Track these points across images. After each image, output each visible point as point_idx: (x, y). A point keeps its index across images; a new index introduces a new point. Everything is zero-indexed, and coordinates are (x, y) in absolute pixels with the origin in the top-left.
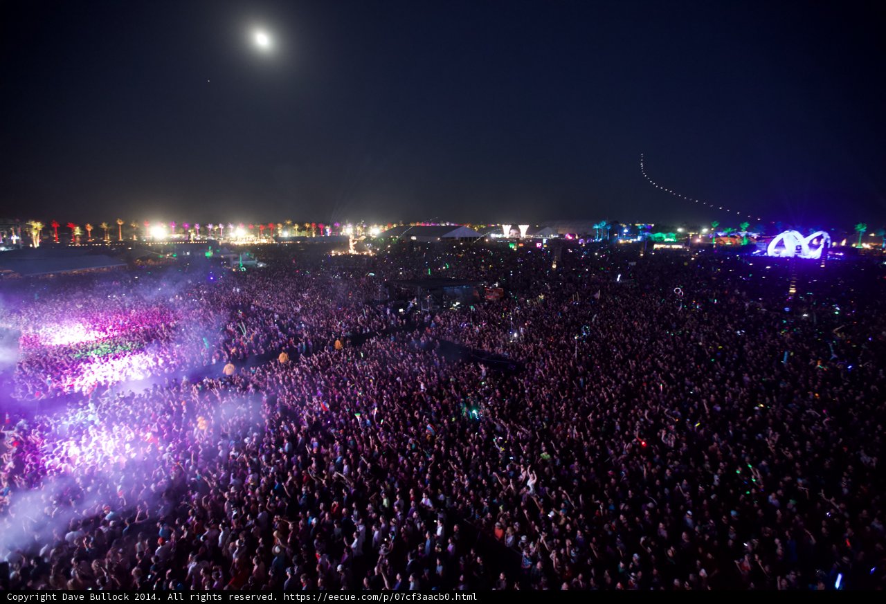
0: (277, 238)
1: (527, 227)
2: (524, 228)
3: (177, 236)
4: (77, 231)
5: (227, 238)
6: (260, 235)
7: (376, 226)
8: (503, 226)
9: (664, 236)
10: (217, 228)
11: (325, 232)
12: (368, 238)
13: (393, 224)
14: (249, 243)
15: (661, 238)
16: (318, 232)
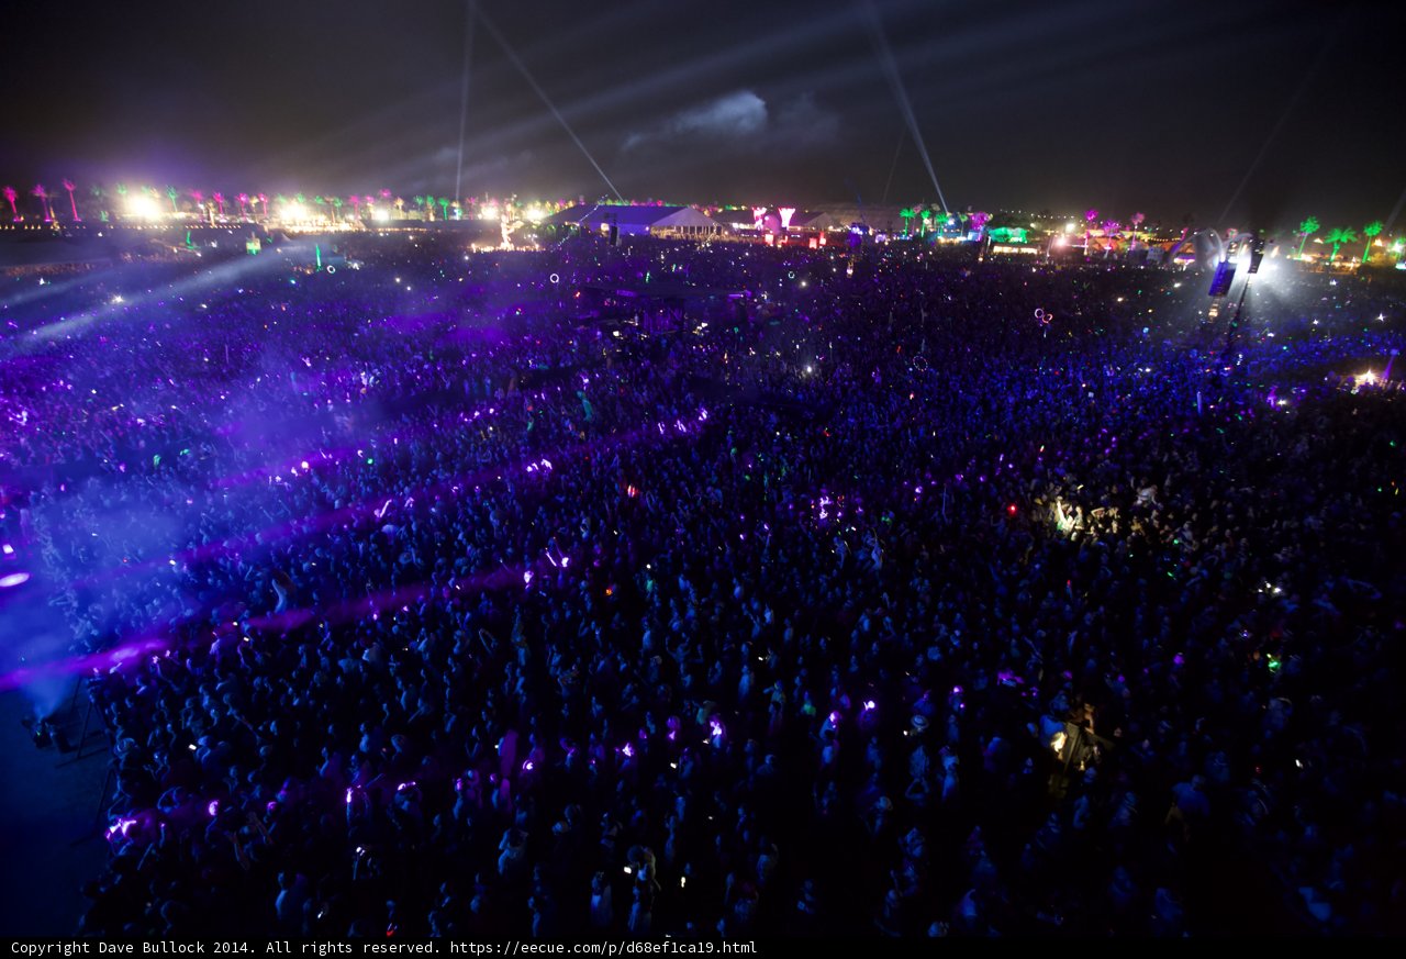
0: (368, 222)
1: (791, 211)
2: (787, 214)
3: (181, 215)
5: (274, 220)
6: (336, 216)
7: (538, 204)
8: (753, 209)
9: (1010, 231)
10: (254, 201)
11: (451, 211)
12: (528, 224)
13: (567, 202)
14: (320, 229)
15: (1006, 236)
16: (439, 212)
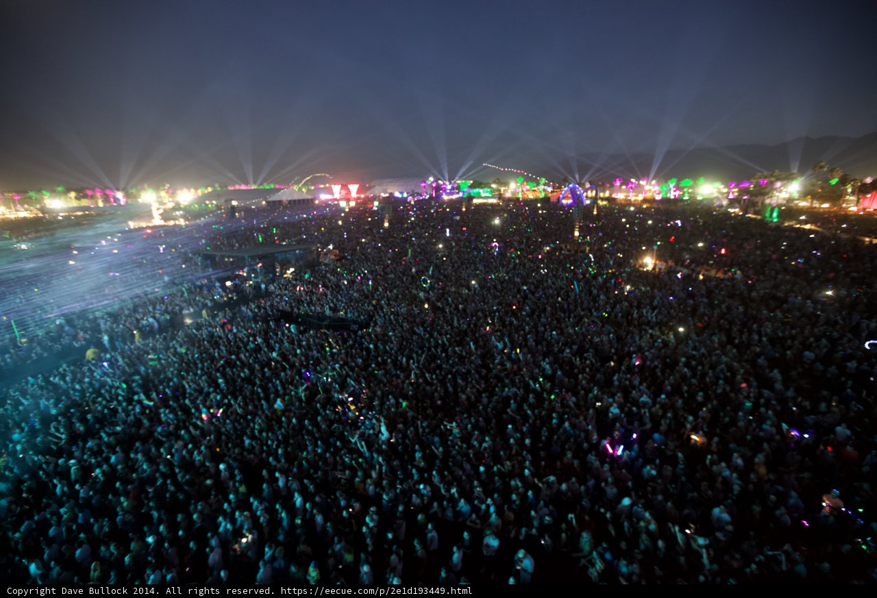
0: (44, 210)
1: (356, 186)
2: (354, 188)
6: (16, 206)
7: (185, 190)
8: (333, 186)
9: (481, 191)
11: (116, 199)
12: (177, 207)
13: (207, 188)
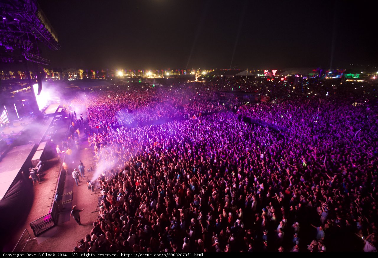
0: (165, 76)
3: (127, 75)
4: (94, 73)
5: (145, 75)
6: (158, 74)
8: (264, 70)
10: (141, 71)
14: (154, 77)
16: (181, 73)
